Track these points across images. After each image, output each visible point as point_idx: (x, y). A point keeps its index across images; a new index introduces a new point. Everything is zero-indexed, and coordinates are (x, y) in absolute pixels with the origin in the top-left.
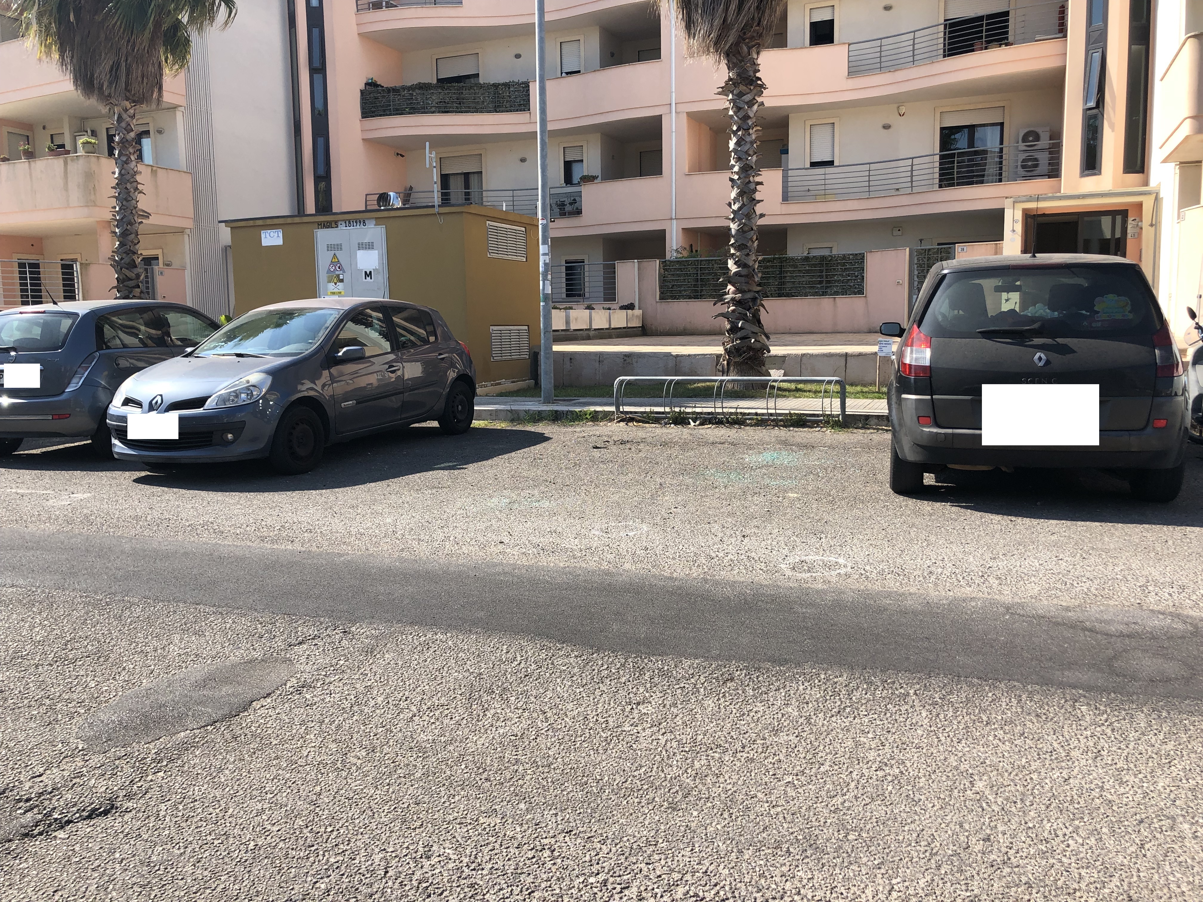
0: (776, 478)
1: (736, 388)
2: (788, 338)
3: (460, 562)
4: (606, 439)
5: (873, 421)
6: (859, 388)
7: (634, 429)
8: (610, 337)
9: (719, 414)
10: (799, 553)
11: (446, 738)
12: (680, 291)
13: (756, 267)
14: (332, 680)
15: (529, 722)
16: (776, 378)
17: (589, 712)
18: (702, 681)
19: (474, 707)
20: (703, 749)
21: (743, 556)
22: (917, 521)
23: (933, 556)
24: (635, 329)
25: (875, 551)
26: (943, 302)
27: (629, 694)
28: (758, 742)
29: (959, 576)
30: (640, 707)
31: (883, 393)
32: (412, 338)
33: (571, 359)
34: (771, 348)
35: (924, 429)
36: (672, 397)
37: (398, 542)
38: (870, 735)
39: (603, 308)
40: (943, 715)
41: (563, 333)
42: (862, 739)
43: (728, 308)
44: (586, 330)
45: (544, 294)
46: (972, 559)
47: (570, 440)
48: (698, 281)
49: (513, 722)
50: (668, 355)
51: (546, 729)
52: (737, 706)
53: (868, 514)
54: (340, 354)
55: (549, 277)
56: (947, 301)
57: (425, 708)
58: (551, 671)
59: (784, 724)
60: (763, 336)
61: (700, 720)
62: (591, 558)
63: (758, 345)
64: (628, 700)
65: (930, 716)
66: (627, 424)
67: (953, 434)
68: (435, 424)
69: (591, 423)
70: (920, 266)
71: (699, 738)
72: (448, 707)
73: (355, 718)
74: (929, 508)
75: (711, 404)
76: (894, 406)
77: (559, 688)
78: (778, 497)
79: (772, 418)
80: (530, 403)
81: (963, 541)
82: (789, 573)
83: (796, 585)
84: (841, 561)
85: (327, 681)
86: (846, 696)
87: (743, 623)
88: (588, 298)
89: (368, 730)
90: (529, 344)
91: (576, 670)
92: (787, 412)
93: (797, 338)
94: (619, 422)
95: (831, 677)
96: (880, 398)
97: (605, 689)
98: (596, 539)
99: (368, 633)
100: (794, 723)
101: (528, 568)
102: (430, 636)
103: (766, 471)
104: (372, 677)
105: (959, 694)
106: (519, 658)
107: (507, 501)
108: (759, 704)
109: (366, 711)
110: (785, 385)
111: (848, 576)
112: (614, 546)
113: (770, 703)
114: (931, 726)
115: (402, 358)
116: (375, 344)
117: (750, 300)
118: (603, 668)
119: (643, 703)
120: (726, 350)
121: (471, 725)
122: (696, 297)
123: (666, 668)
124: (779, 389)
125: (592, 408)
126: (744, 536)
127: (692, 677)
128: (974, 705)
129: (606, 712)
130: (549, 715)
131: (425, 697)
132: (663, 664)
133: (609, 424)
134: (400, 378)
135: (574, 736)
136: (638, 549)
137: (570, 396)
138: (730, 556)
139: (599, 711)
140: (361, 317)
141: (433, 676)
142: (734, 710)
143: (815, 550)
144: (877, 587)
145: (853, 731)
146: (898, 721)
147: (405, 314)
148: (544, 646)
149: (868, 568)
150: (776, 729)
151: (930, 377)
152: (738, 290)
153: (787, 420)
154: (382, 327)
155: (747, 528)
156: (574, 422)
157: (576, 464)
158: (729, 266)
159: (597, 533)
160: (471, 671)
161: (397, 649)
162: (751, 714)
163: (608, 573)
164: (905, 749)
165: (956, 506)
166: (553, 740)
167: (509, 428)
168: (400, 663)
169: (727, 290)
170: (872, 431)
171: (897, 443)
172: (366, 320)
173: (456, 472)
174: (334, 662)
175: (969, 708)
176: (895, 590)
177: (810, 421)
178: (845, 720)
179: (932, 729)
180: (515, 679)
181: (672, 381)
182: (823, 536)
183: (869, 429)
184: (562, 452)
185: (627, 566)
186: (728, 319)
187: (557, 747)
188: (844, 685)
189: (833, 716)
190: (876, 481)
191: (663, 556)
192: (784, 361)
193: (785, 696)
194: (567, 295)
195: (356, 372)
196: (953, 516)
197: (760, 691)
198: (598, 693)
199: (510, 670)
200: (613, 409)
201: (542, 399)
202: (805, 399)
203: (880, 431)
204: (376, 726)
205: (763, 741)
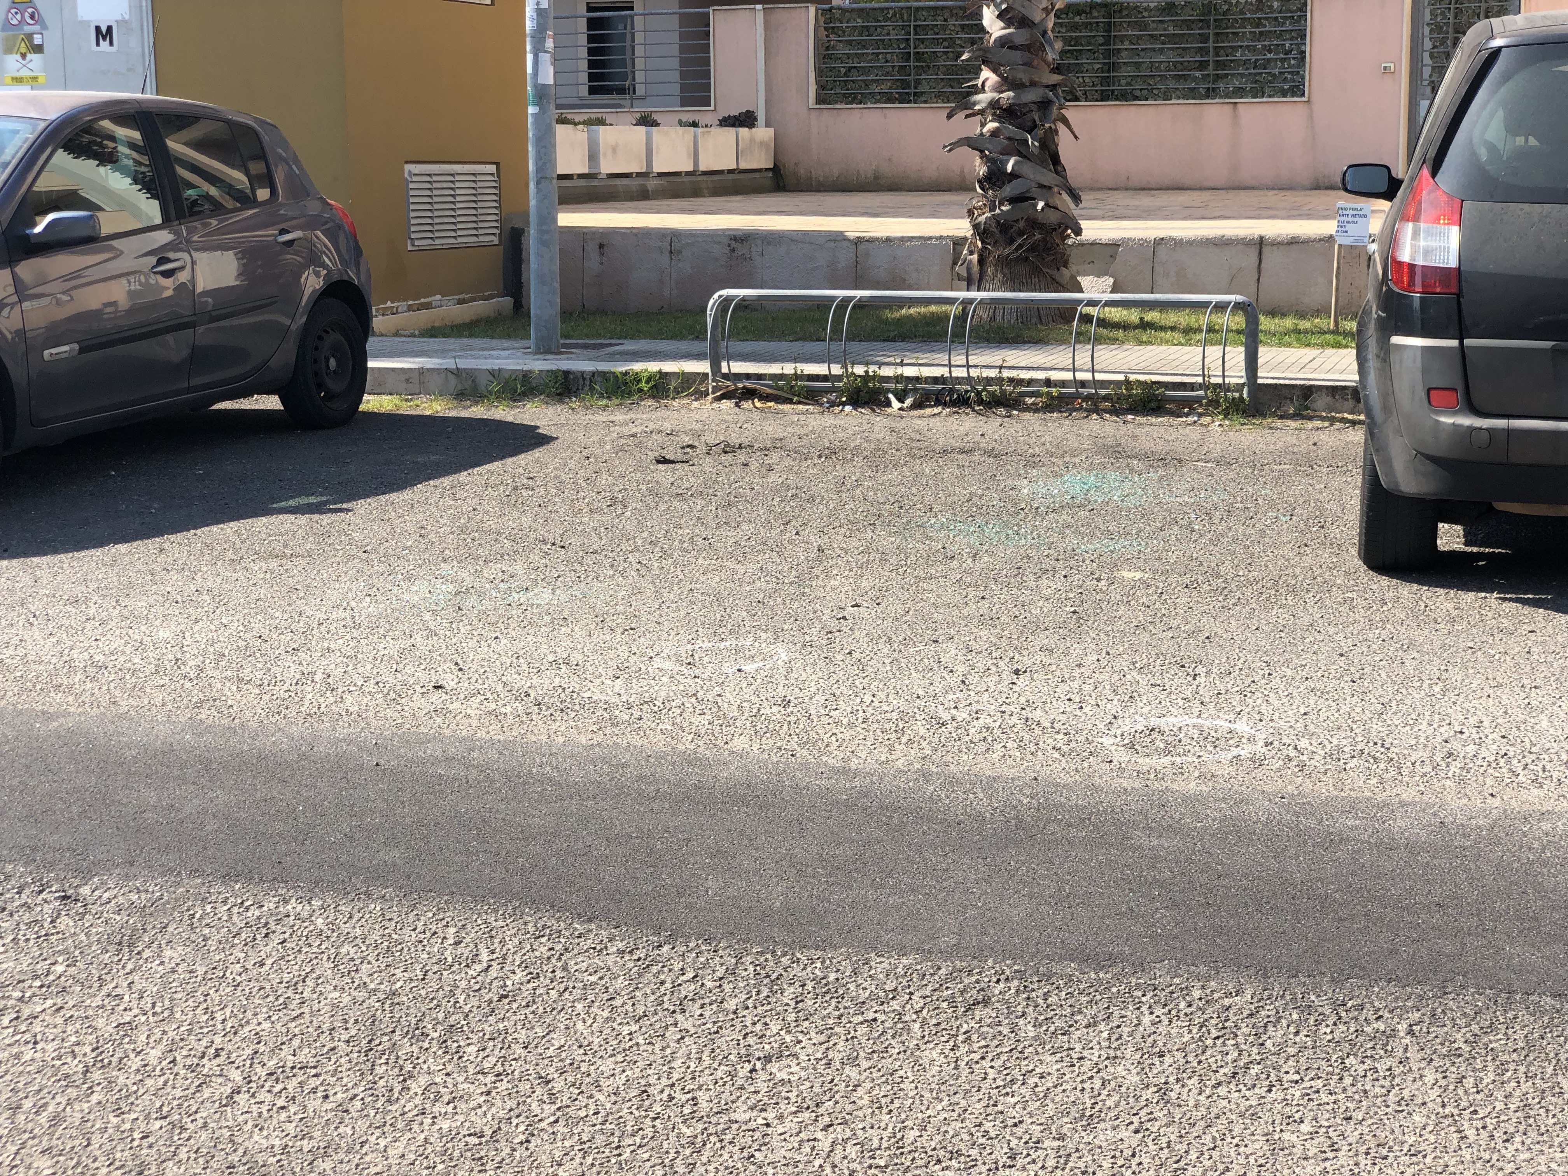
0: (1092, 535)
1: (999, 319)
2: (1122, 199)
3: (341, 732)
4: (687, 441)
5: (1321, 402)
6: (1288, 323)
7: (756, 415)
8: (695, 192)
9: (959, 380)
10: (1146, 710)
11: (313, 1143)
12: (867, 84)
13: (1050, 25)
14: (39, 1009)
15: (511, 1104)
16: (1095, 296)
17: (652, 1080)
18: (917, 1007)
19: (379, 1070)
20: (920, 1163)
21: (1014, 720)
22: (1419, 636)
23: (1457, 714)
24: (757, 175)
25: (1322, 704)
26: (1492, 116)
27: (745, 1037)
28: (1047, 1143)
29: (1515, 762)
30: (773, 1067)
31: (1346, 334)
32: (213, 191)
33: (601, 246)
34: (1083, 224)
35: (1443, 419)
36: (848, 339)
37: (188, 685)
38: (1305, 1128)
39: (681, 123)
40: (1472, 1080)
41: (583, 183)
42: (1286, 1136)
43: (983, 125)
44: (639, 175)
45: (536, 86)
46: (1545, 724)
47: (602, 443)
48: (908, 60)
49: (472, 1104)
50: (837, 238)
51: (552, 1119)
52: (998, 1063)
53: (1306, 620)
54: (38, 229)
55: (549, 44)
56: (1500, 114)
57: (263, 1073)
58: (562, 986)
59: (1108, 1103)
60: (1065, 196)
61: (911, 1094)
62: (653, 726)
63: (1053, 217)
64: (743, 1052)
65: (1443, 1083)
66: (737, 405)
67: (1509, 432)
68: (272, 403)
69: (650, 402)
70: (1437, 28)
71: (911, 1135)
72: (318, 1070)
73: (95, 1098)
74: (1449, 606)
75: (943, 358)
76: (1372, 364)
77: (580, 1025)
78: (1098, 580)
79: (1085, 391)
80: (502, 353)
81: (1526, 682)
82: (1120, 756)
83: (1136, 785)
84: (1242, 727)
85: (26, 1012)
86: (1252, 1038)
87: (1012, 873)
88: (644, 98)
89: (127, 1126)
90: (500, 208)
91: (620, 983)
92: (1121, 377)
93: (1145, 201)
94: (719, 399)
95: (1216, 996)
96: (1338, 345)
97: (688, 1025)
98: (665, 679)
99: (121, 900)
100: (1131, 1100)
101: (503, 748)
102: (272, 906)
103: (1070, 520)
104: (134, 1004)
105: (1510, 1031)
106: (485, 956)
107: (451, 587)
108: (1049, 1058)
109: (121, 1080)
110: (1115, 314)
111: (1257, 762)
112: (709, 696)
113: (1075, 1056)
114: (1444, 1106)
115: (188, 241)
116: (123, 205)
117: (1034, 107)
118: (685, 978)
119: (779, 1057)
120: (976, 227)
121: (372, 1113)
122: (904, 99)
123: (832, 977)
124: (1103, 323)
125: (653, 367)
126: (1017, 672)
127: (893, 998)
128: (1543, 1055)
129: (693, 1078)
130: (558, 1086)
131: (261, 1048)
132: (825, 968)
133: (696, 404)
134: (185, 290)
135: (617, 1133)
136: (765, 704)
137: (599, 336)
138: (984, 719)
139: (676, 1076)
140: (86, 138)
141: (281, 1000)
142: (989, 1070)
143: (1181, 703)
144: (1325, 788)
145: (1266, 1117)
146: (1370, 1094)
147: (196, 132)
148: (544, 927)
149: (1303, 744)
150: (1088, 1114)
151: (1459, 296)
152: (1007, 83)
153: (1119, 397)
154: (140, 164)
155: (1025, 653)
156: (609, 398)
157: (614, 501)
158: (985, 22)
159: (667, 665)
160: (372, 986)
161: (193, 937)
162: (1032, 1081)
163: (691, 760)
164: (1385, 1158)
165: (1511, 600)
166: (567, 1144)
167: (453, 414)
168: (201, 970)
169: (979, 82)
170: (1318, 423)
171: (1377, 450)
172: (100, 145)
173: (326, 519)
174: (41, 967)
175: (1531, 1063)
176: (1367, 794)
177: (1172, 400)
178: (1248, 1094)
179: (1447, 1111)
180: (476, 1004)
181: (846, 300)
182: (1200, 670)
183: (1310, 418)
184: (582, 473)
185: (740, 743)
186: (982, 151)
187: (578, 1160)
188: (1246, 1013)
189: (1219, 1084)
190: (1326, 542)
191: (825, 720)
192: (1113, 256)
193: (1109, 1039)
194: (593, 91)
195: (76, 275)
196: (1506, 623)
197: (1052, 1029)
198: (672, 1035)
199: (463, 984)
200: (703, 367)
201: (532, 343)
202: (1164, 348)
203: (1338, 425)
204: (147, 1117)
205: (1057, 1143)
